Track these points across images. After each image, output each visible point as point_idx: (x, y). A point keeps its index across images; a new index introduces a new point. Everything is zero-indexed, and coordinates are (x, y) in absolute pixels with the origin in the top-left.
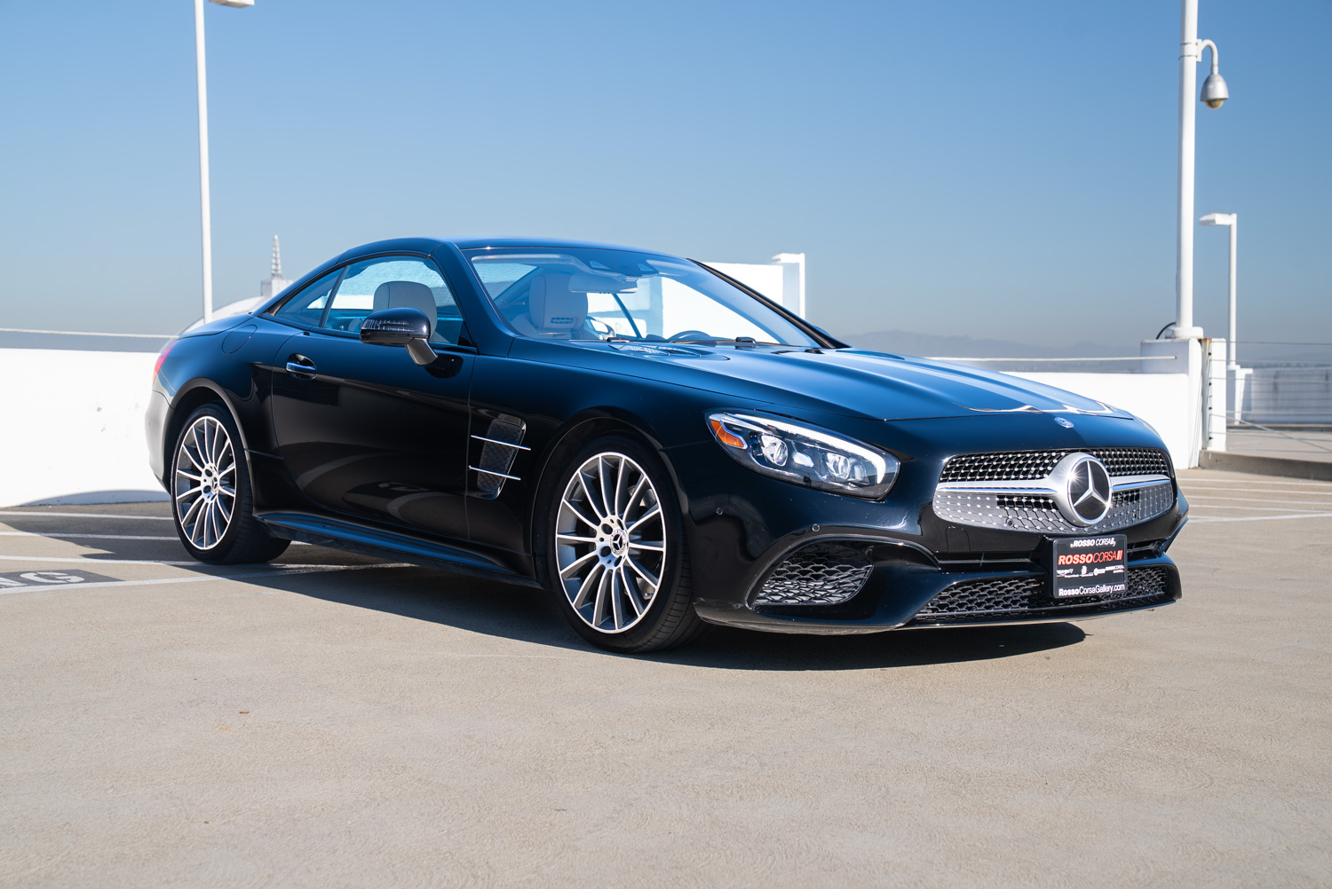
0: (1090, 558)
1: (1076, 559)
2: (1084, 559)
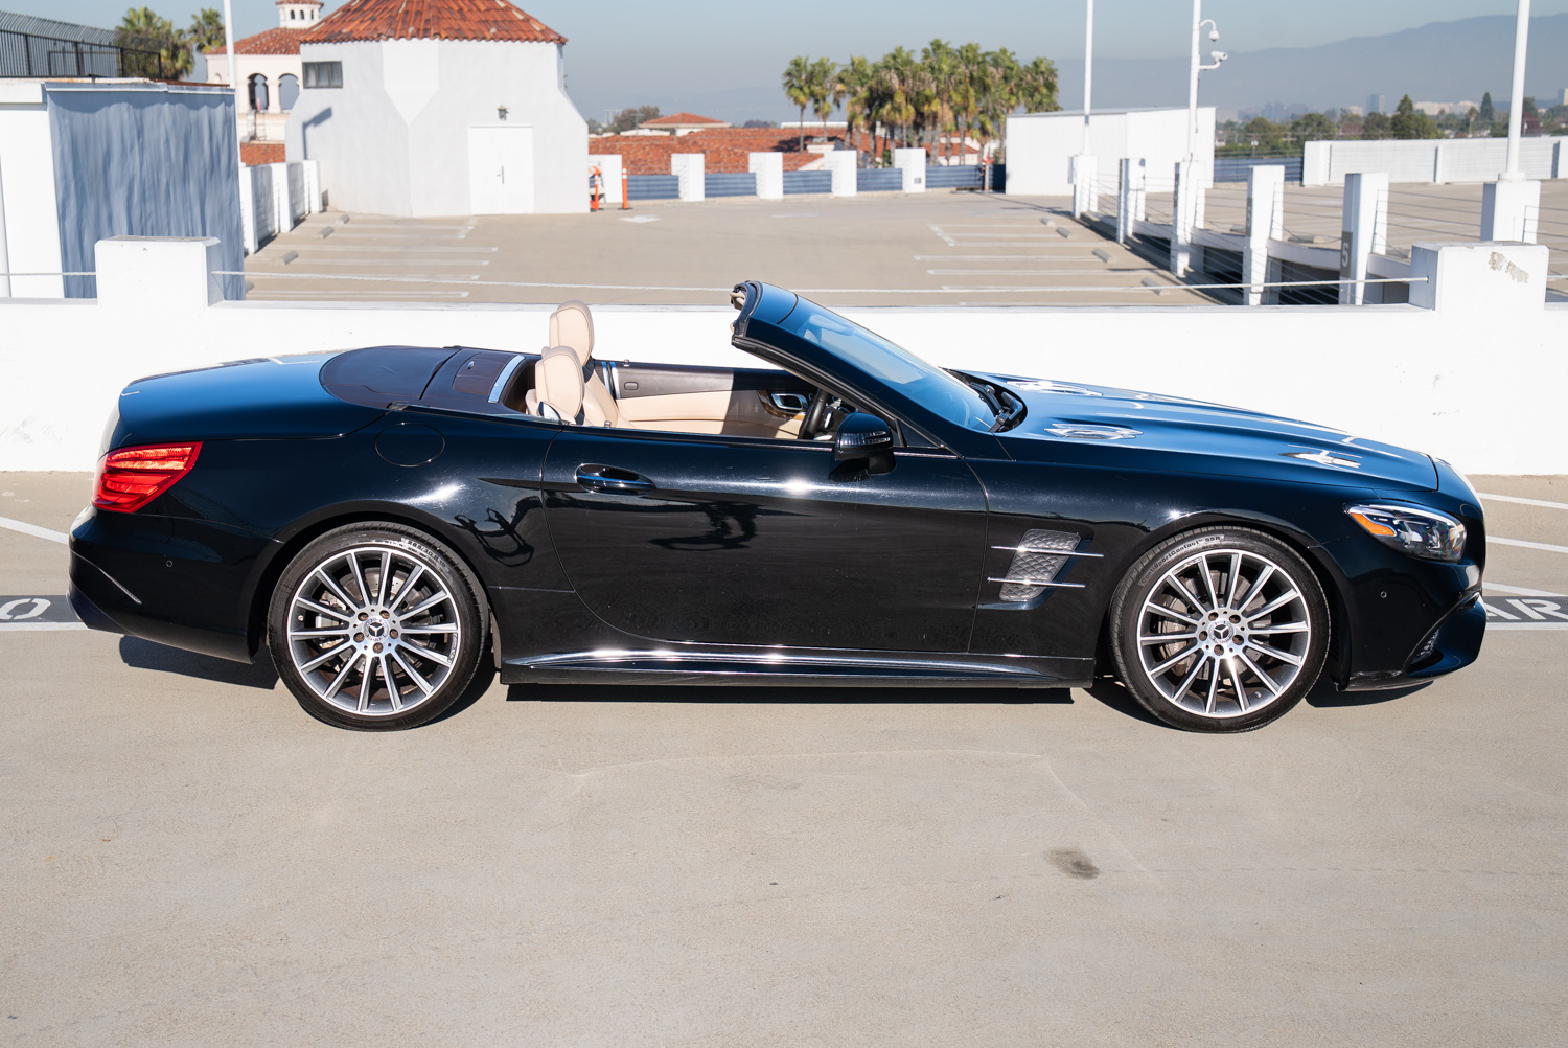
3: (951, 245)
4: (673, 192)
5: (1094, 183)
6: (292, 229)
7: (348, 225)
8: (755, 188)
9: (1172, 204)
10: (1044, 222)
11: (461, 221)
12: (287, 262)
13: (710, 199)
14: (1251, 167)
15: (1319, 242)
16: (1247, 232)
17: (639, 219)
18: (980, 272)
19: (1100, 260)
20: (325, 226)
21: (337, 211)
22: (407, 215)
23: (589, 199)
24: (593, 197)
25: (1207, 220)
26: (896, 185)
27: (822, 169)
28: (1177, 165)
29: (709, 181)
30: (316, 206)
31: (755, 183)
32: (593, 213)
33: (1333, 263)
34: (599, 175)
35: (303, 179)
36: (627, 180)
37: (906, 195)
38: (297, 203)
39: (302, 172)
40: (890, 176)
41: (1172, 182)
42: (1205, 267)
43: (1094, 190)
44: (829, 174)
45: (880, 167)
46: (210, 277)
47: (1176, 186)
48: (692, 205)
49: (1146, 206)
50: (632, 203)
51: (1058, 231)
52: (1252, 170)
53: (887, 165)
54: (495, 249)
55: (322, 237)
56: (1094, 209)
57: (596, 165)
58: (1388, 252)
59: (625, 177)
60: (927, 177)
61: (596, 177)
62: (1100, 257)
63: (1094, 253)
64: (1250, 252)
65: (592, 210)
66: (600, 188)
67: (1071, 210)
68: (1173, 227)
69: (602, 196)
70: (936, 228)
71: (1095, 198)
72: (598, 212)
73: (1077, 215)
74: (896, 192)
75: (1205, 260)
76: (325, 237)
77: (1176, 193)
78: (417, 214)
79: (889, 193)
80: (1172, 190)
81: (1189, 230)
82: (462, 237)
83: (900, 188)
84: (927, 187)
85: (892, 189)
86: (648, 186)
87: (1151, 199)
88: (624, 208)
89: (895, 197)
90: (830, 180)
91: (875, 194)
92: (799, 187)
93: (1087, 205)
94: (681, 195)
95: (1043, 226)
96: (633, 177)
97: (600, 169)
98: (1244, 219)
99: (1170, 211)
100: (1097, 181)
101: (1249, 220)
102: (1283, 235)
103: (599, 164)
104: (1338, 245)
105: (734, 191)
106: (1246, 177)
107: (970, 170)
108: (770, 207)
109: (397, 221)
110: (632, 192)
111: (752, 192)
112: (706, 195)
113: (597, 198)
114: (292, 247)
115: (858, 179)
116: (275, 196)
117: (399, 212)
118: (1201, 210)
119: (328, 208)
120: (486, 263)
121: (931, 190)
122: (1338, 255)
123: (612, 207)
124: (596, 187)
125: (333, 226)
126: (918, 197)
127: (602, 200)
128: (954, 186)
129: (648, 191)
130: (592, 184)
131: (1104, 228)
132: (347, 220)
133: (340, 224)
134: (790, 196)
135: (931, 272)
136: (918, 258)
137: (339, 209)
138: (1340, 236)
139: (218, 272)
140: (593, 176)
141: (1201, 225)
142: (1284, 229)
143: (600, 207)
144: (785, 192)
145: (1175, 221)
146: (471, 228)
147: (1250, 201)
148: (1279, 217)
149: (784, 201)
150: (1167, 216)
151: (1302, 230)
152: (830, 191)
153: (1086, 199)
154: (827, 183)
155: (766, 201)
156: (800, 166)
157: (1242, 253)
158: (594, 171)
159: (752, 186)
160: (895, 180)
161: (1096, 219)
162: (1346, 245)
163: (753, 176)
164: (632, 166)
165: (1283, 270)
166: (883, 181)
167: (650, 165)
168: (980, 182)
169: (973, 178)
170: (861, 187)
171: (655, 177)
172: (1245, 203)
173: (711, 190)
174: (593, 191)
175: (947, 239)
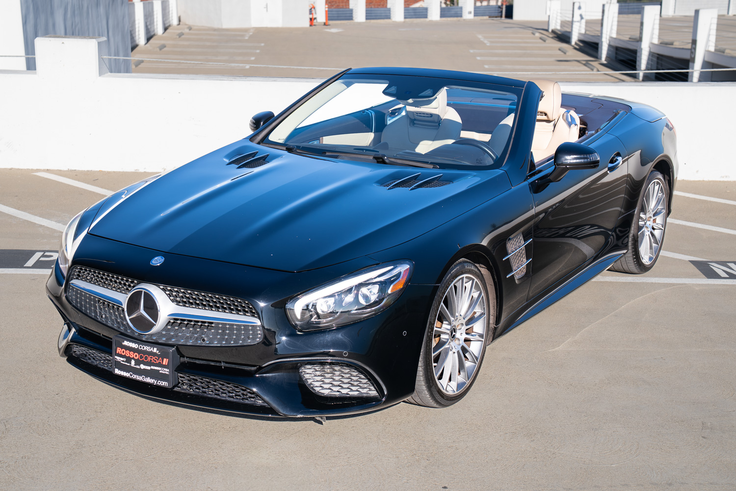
0: (136, 356)
1: (127, 353)
2: (132, 355)
3: (488, 45)
4: (350, 17)
5: (559, 14)
6: (163, 33)
7: (191, 32)
8: (390, 16)
9: (600, 25)
10: (533, 34)
11: (246, 30)
12: (160, 49)
13: (368, 21)
14: (643, 6)
15: (677, 44)
16: (640, 40)
17: (334, 30)
18: (503, 59)
19: (562, 53)
20: (179, 31)
21: (186, 25)
22: (220, 27)
23: (309, 20)
24: (311, 19)
25: (618, 33)
26: (459, 15)
27: (421, 6)
28: (604, 6)
29: (368, 12)
30: (175, 22)
31: (390, 13)
32: (311, 27)
33: (686, 56)
34: (314, 8)
35: (169, 8)
36: (328, 11)
37: (464, 20)
38: (166, 20)
39: (169, 5)
40: (456, 10)
41: (601, 14)
42: (616, 57)
43: (559, 18)
44: (426, 9)
45: (449, 6)
46: (101, 59)
47: (603, 16)
48: (360, 24)
49: (586, 26)
50: (330, 22)
51: (541, 38)
52: (643, 8)
53: (452, 5)
54: (263, 44)
55: (178, 37)
56: (559, 28)
57: (312, 3)
58: (716, 50)
59: (327, 9)
60: (475, 11)
61: (313, 9)
62: (563, 52)
63: (560, 50)
64: (641, 49)
65: (311, 25)
66: (314, 14)
67: (546, 28)
68: (600, 37)
69: (315, 18)
70: (480, 36)
71: (559, 22)
72: (314, 27)
73: (550, 30)
74: (459, 18)
75: (616, 53)
76: (180, 37)
77: (602, 20)
78: (225, 26)
79: (455, 19)
80: (600, 18)
81: (608, 38)
82: (247, 38)
83: (461, 16)
84: (475, 16)
85: (457, 17)
86: (338, 14)
87: (588, 23)
88: (325, 24)
89: (459, 21)
90: (427, 12)
91: (449, 19)
92: (412, 15)
93: (555, 25)
94: (354, 18)
95: (532, 36)
96: (330, 9)
97: (315, 5)
98: (639, 32)
99: (599, 29)
100: (561, 13)
101: (641, 33)
102: (659, 41)
103: (314, 3)
104: (689, 46)
105: (380, 17)
106: (640, 12)
107: (496, 8)
108: (398, 25)
109: (215, 30)
110: (330, 16)
111: (388, 17)
112: (367, 19)
113: (313, 20)
114: (163, 42)
115: (441, 12)
116: (155, 17)
117: (216, 25)
118: (615, 28)
119: (181, 23)
120: (258, 51)
121: (476, 18)
122: (689, 52)
123: (320, 24)
124: (312, 14)
125: (183, 32)
126: (470, 21)
127: (315, 21)
128: (488, 15)
129: (338, 17)
130: (311, 13)
131: (563, 37)
132: (190, 28)
133: (187, 31)
134: (407, 20)
135: (478, 58)
136: (472, 51)
137: (187, 23)
138: (691, 41)
139: (105, 57)
140: (311, 9)
141: (614, 35)
142: (659, 38)
143: (314, 24)
144: (405, 18)
145: (602, 33)
146: (251, 34)
147: (642, 24)
148: (656, 32)
149: (404, 22)
150: (598, 31)
151: (667, 38)
152: (426, 17)
153: (554, 22)
154: (426, 13)
155: (395, 22)
156: (411, 5)
157: (636, 50)
158: (312, 6)
159: (388, 14)
160: (459, 12)
161: (559, 33)
162: (694, 46)
163: (389, 10)
164: (330, 4)
165: (658, 58)
166: (453, 12)
167: (338, 4)
168: (500, 14)
169: (497, 11)
170: (442, 16)
171: (341, 10)
172: (639, 25)
173: (369, 16)
174: (311, 16)
175: (486, 42)
